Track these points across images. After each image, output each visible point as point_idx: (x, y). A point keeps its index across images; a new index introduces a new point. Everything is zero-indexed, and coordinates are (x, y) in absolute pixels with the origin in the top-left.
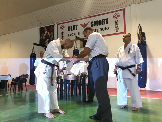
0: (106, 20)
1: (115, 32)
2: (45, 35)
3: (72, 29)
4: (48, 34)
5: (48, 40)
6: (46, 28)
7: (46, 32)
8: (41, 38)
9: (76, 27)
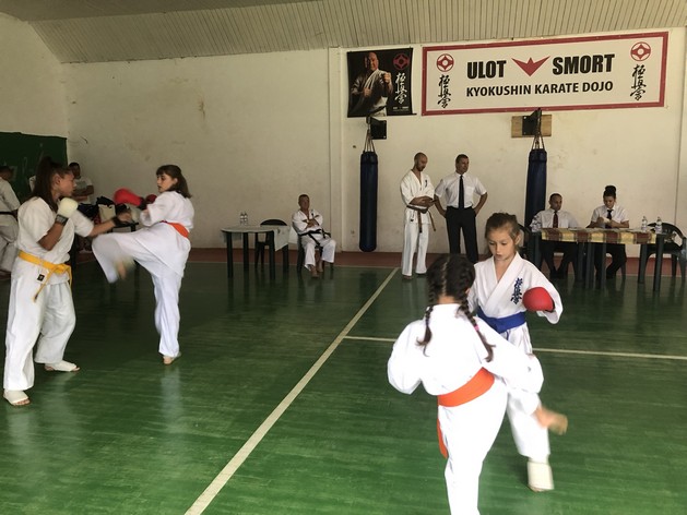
0: (605, 60)
1: (633, 100)
2: (370, 80)
3: (484, 73)
4: (384, 80)
5: (384, 100)
6: (374, 56)
7: (378, 72)
8: (355, 91)
9: (498, 66)
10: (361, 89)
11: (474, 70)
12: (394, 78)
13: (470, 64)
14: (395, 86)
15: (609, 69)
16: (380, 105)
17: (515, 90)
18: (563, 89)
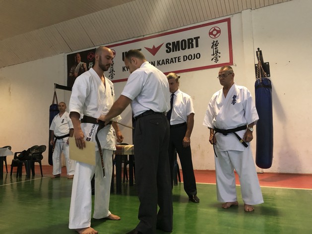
1: (213, 63)
2: (77, 68)
4: (83, 67)
6: (79, 55)
7: (81, 63)
8: (71, 74)
10: (73, 73)
13: (123, 53)
15: (197, 46)
18: (172, 61)
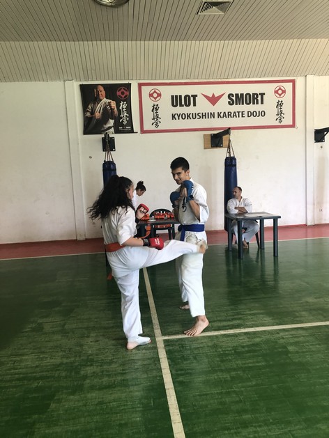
0: (260, 96)
1: (277, 123)
2: (99, 107)
3: (183, 103)
4: (111, 107)
5: (111, 122)
6: (102, 88)
7: (105, 100)
8: (88, 114)
9: (192, 98)
10: (93, 113)
11: (176, 101)
12: (118, 106)
13: (172, 97)
14: (119, 111)
15: (262, 103)
16: (108, 125)
17: (204, 116)
18: (235, 115)
